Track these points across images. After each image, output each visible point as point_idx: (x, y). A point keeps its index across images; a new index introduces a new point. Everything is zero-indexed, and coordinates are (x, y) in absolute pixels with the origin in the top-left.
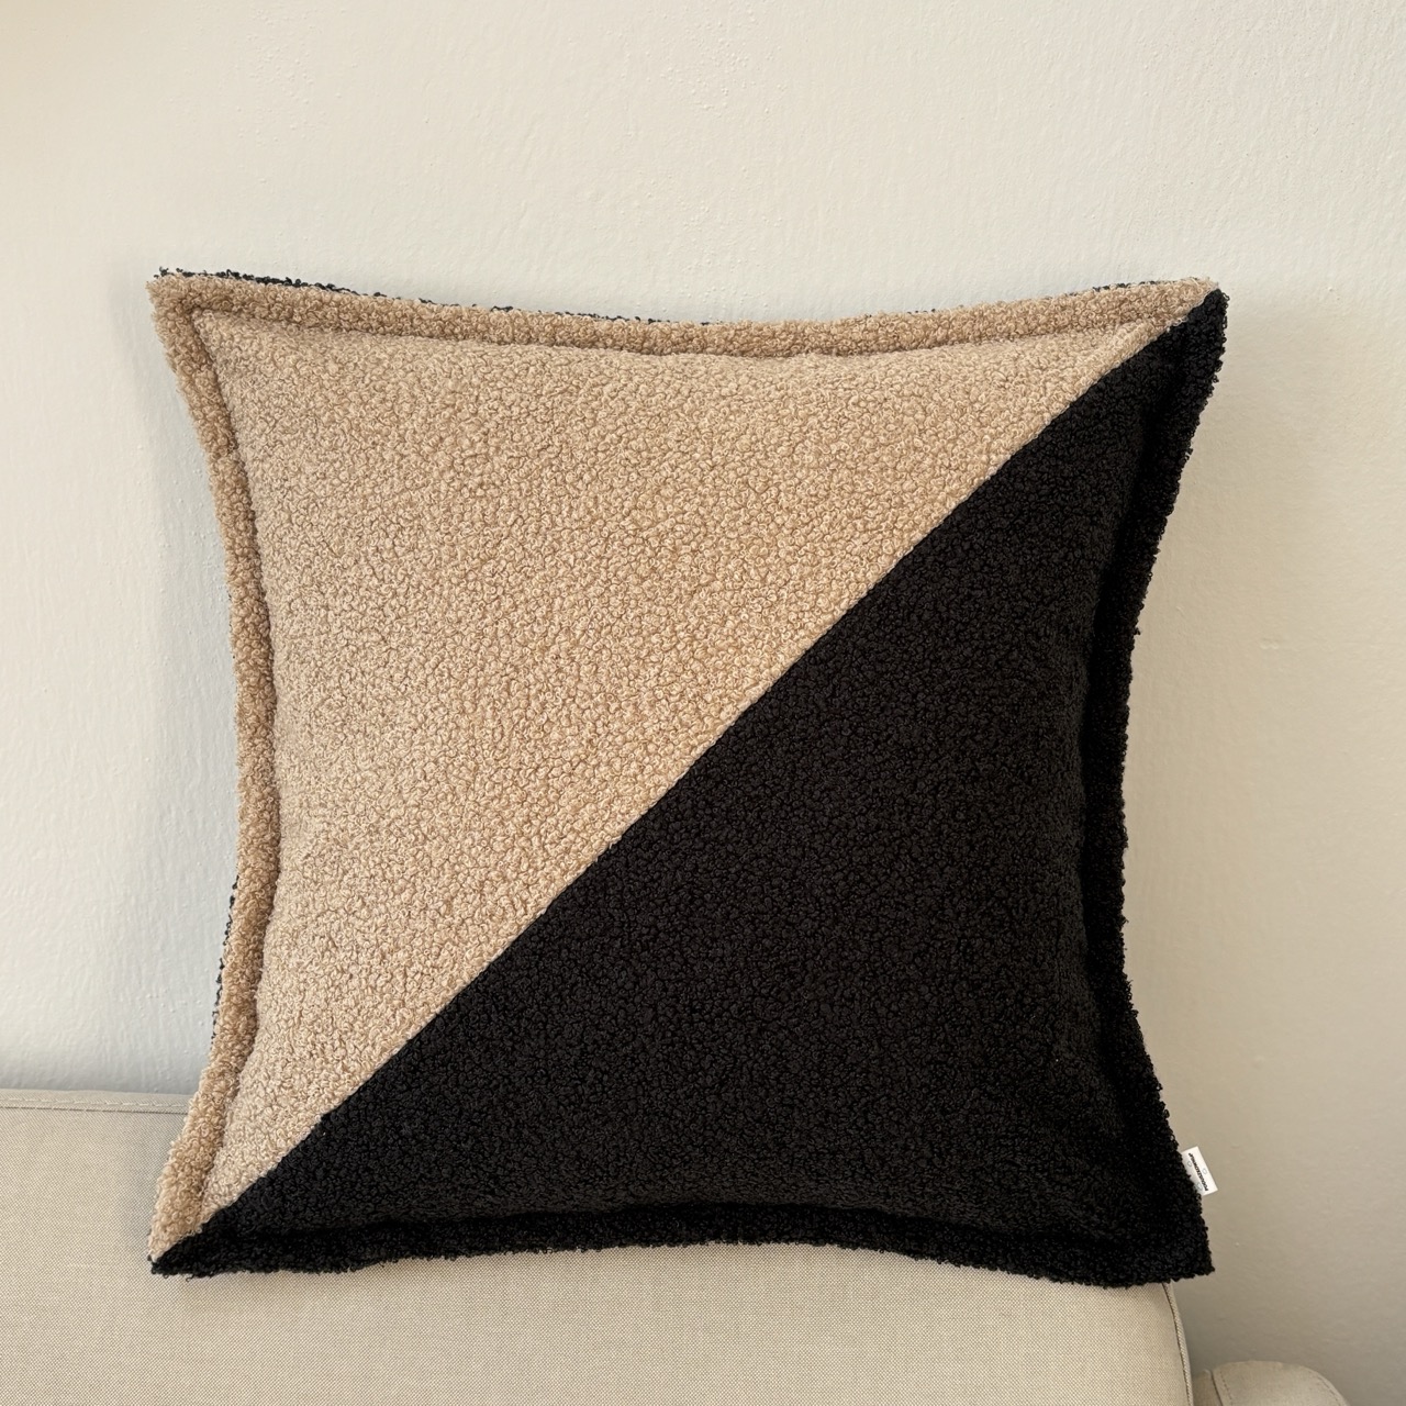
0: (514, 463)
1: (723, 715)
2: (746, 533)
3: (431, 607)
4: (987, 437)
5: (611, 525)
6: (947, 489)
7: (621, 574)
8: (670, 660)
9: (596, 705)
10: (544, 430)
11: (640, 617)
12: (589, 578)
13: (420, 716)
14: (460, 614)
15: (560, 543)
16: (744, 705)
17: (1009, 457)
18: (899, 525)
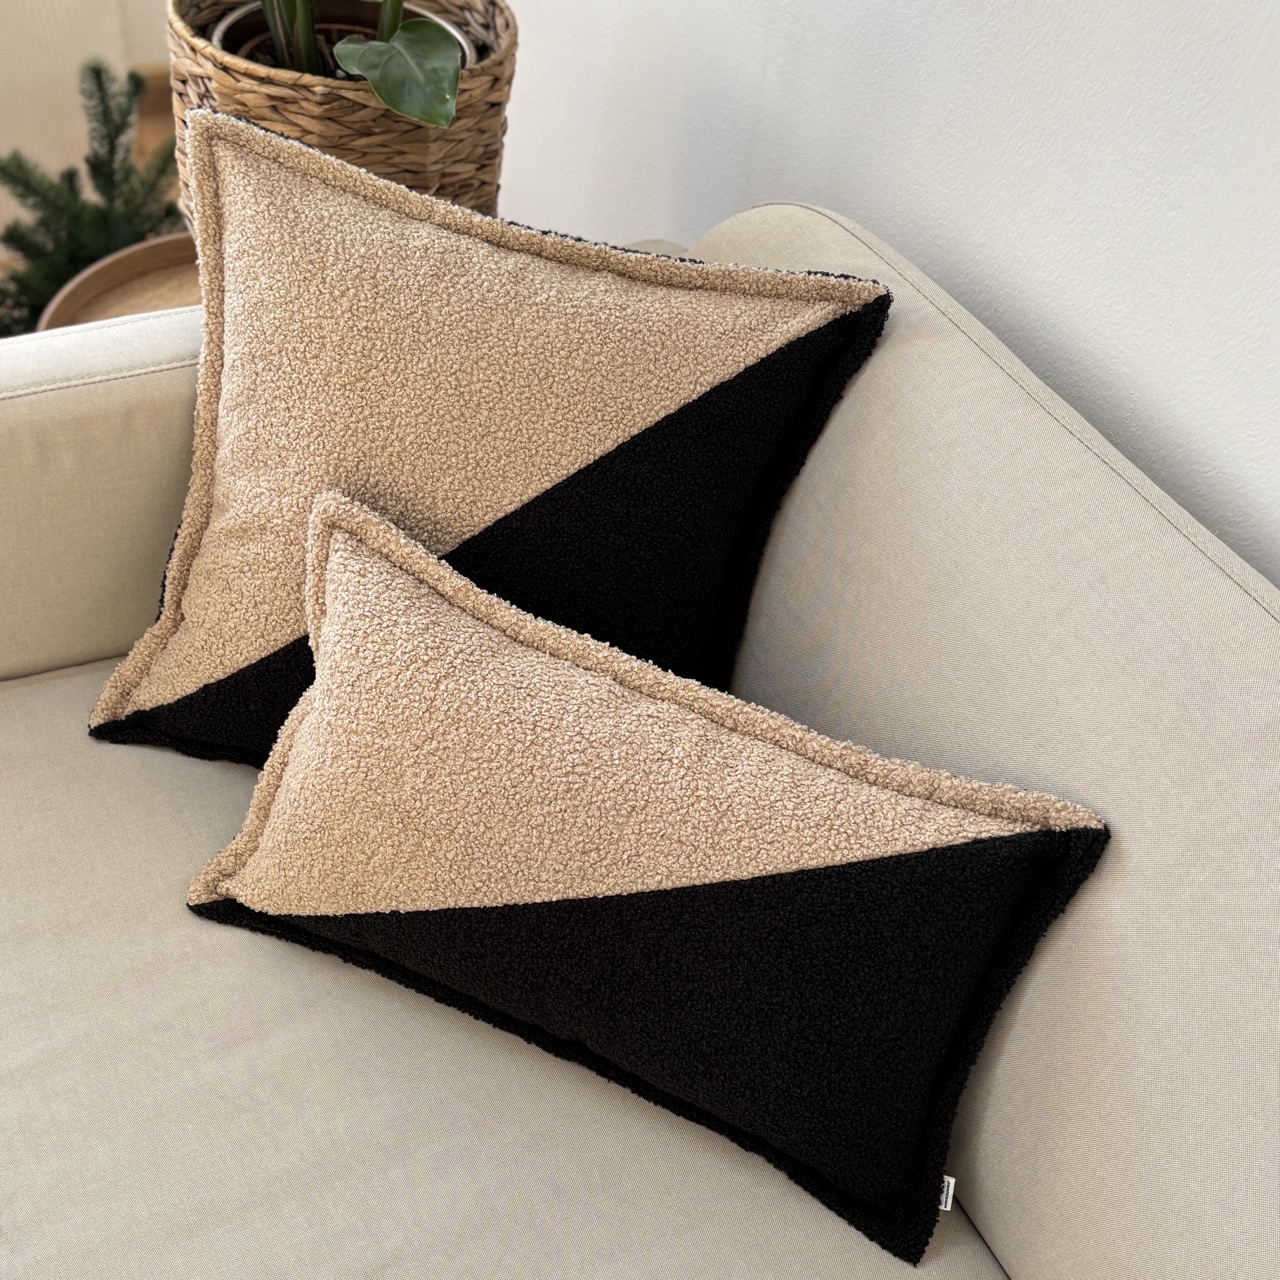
0: (390, 319)
1: (486, 518)
2: (526, 405)
3: (320, 400)
4: (698, 373)
5: (442, 378)
6: (662, 403)
7: (441, 412)
8: (460, 476)
9: (410, 491)
10: (414, 301)
11: (448, 443)
12: (421, 409)
13: (302, 466)
14: (337, 409)
15: (407, 381)
16: (501, 515)
17: (708, 389)
18: (625, 422)
